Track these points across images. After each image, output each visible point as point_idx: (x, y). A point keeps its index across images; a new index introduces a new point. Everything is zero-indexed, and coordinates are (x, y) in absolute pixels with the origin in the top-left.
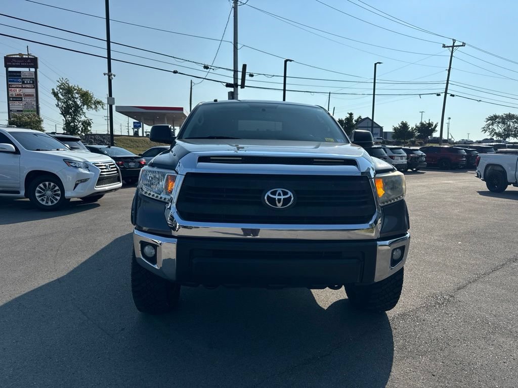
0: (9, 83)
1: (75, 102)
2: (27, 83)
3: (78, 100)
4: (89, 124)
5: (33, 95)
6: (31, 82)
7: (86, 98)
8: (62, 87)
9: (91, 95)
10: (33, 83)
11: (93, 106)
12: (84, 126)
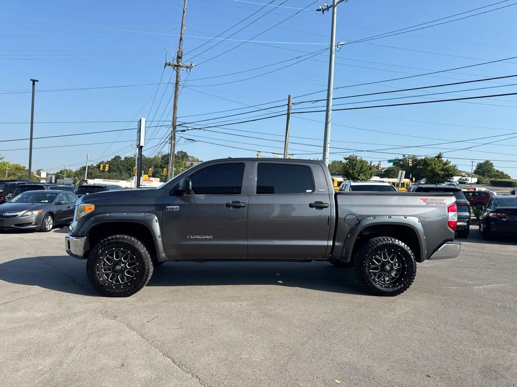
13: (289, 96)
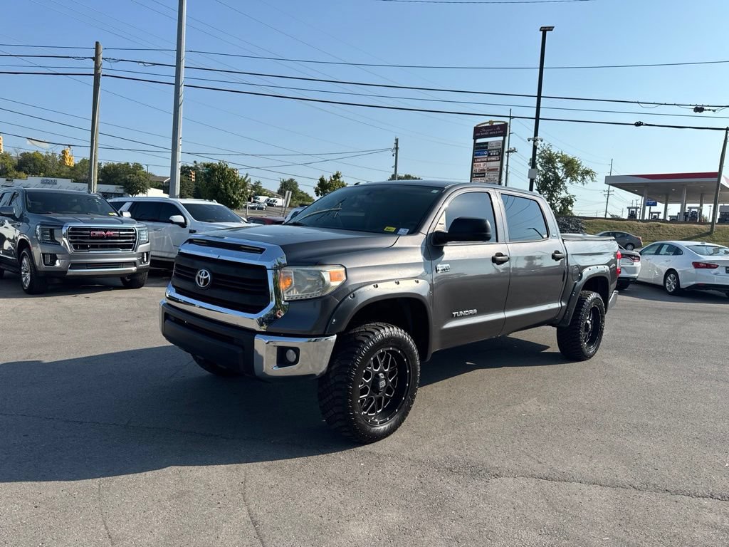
0: (475, 157)
1: (555, 173)
2: (493, 155)
3: (560, 171)
4: (571, 202)
5: (497, 169)
6: (497, 154)
7: (572, 168)
8: (543, 155)
9: (579, 162)
10: (499, 154)
11: (580, 178)
12: (563, 205)
13: (97, 43)
